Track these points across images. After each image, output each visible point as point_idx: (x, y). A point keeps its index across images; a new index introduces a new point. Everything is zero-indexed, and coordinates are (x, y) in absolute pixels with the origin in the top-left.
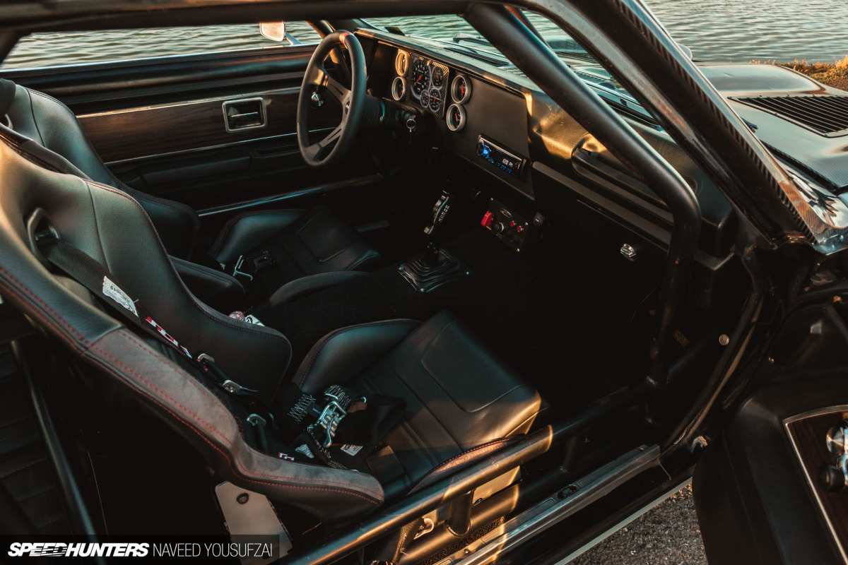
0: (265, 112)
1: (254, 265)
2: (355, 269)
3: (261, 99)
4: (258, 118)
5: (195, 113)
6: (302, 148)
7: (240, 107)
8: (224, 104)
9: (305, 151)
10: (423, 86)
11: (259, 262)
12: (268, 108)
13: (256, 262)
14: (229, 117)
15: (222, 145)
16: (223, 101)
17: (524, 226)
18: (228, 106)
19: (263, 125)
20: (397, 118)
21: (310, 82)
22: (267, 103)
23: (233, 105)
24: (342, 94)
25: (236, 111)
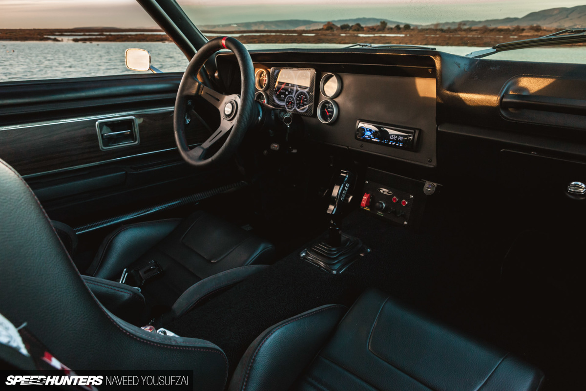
0: (137, 130)
1: (140, 276)
2: (254, 263)
3: (133, 117)
4: (131, 137)
5: (68, 131)
6: (183, 154)
7: (113, 126)
8: (97, 123)
9: (188, 155)
10: (287, 93)
11: (145, 273)
12: (140, 126)
13: (141, 273)
14: (102, 135)
15: (97, 163)
16: (96, 120)
17: (408, 199)
18: (101, 124)
19: (136, 143)
20: (273, 117)
21: (186, 93)
22: (138, 121)
23: (106, 124)
24: (219, 100)
25: (109, 130)
